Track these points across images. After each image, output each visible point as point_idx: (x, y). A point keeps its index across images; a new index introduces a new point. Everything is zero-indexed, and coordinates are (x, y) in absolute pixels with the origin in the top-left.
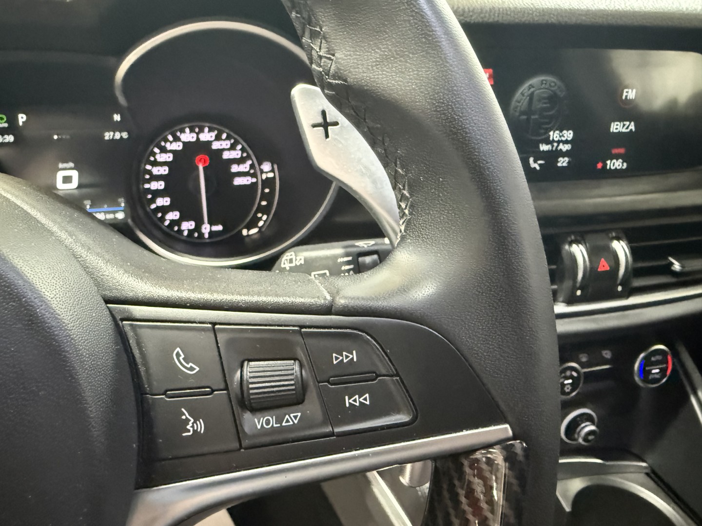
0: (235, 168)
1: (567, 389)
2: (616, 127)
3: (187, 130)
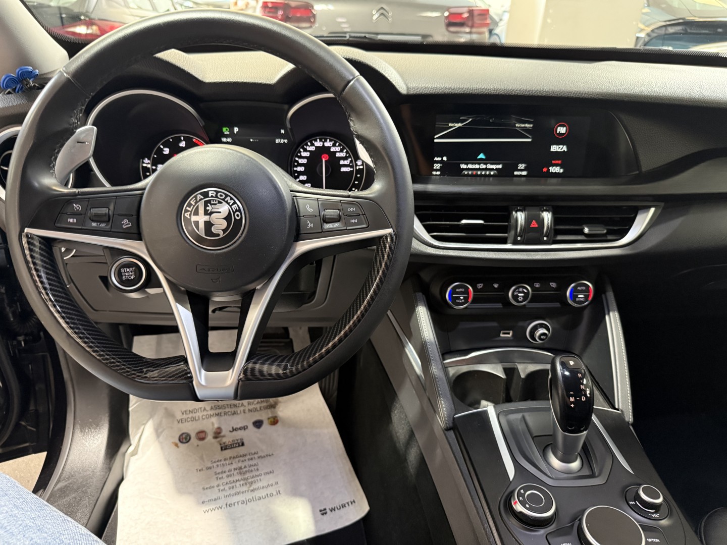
0: (342, 162)
1: (520, 299)
2: (554, 148)
3: (318, 140)
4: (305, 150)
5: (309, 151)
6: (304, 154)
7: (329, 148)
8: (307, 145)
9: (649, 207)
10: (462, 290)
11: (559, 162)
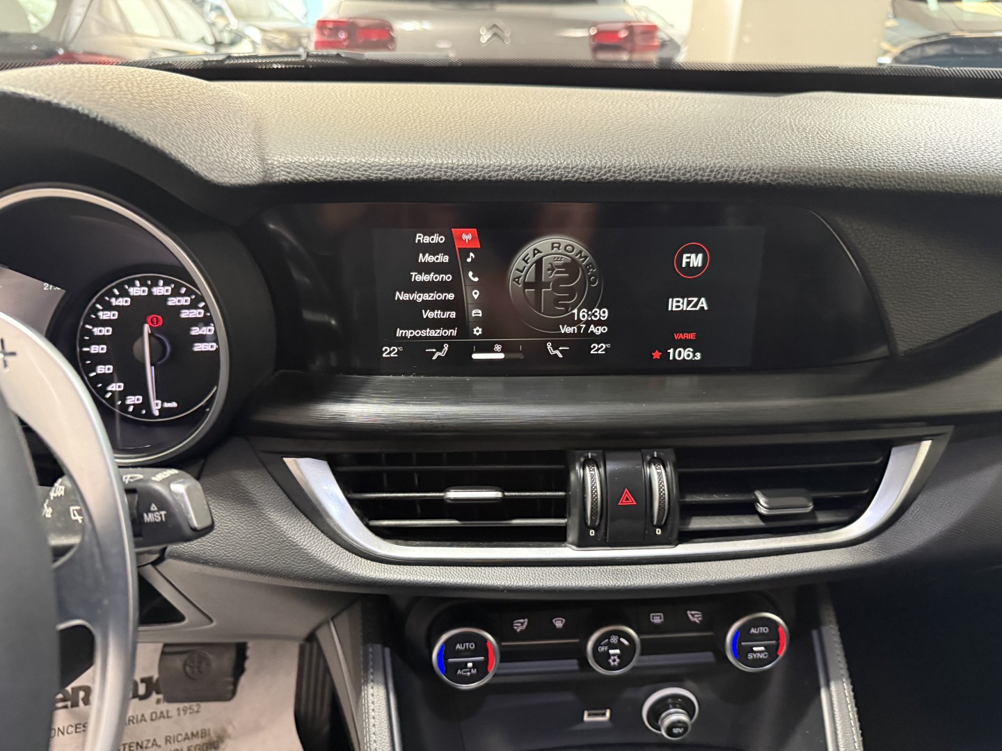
0: (195, 331)
1: (614, 662)
2: (676, 304)
3: (137, 283)
4: (109, 307)
5: (117, 308)
6: (104, 315)
7: (164, 298)
8: (113, 295)
9: (919, 439)
10: (472, 646)
11: (692, 336)
